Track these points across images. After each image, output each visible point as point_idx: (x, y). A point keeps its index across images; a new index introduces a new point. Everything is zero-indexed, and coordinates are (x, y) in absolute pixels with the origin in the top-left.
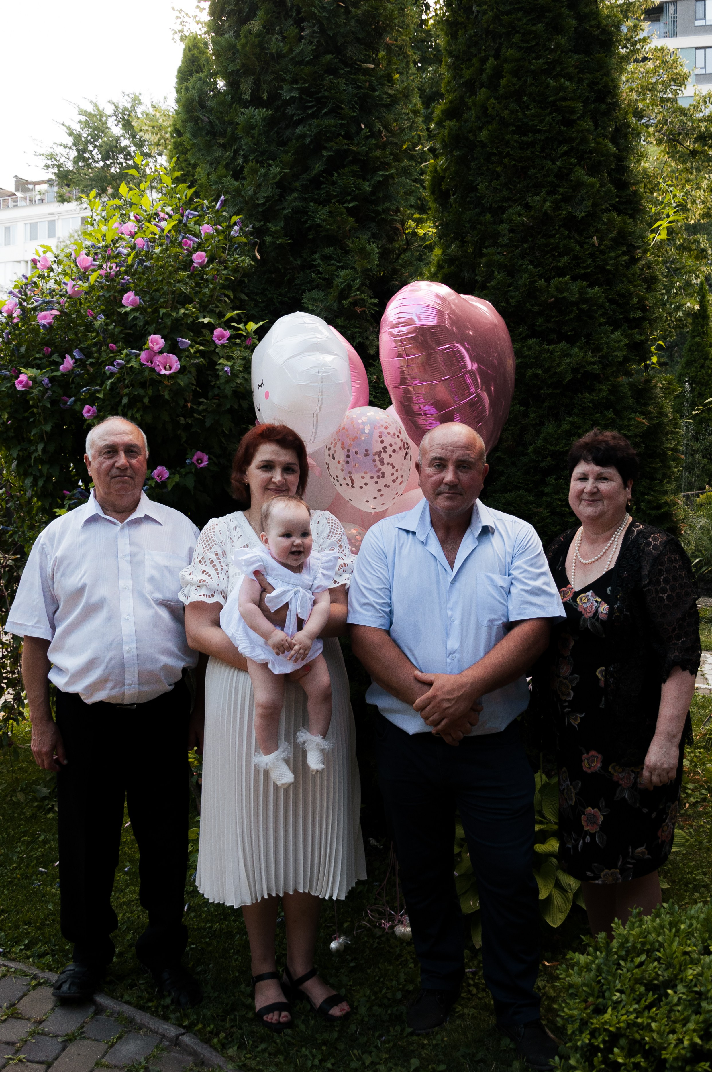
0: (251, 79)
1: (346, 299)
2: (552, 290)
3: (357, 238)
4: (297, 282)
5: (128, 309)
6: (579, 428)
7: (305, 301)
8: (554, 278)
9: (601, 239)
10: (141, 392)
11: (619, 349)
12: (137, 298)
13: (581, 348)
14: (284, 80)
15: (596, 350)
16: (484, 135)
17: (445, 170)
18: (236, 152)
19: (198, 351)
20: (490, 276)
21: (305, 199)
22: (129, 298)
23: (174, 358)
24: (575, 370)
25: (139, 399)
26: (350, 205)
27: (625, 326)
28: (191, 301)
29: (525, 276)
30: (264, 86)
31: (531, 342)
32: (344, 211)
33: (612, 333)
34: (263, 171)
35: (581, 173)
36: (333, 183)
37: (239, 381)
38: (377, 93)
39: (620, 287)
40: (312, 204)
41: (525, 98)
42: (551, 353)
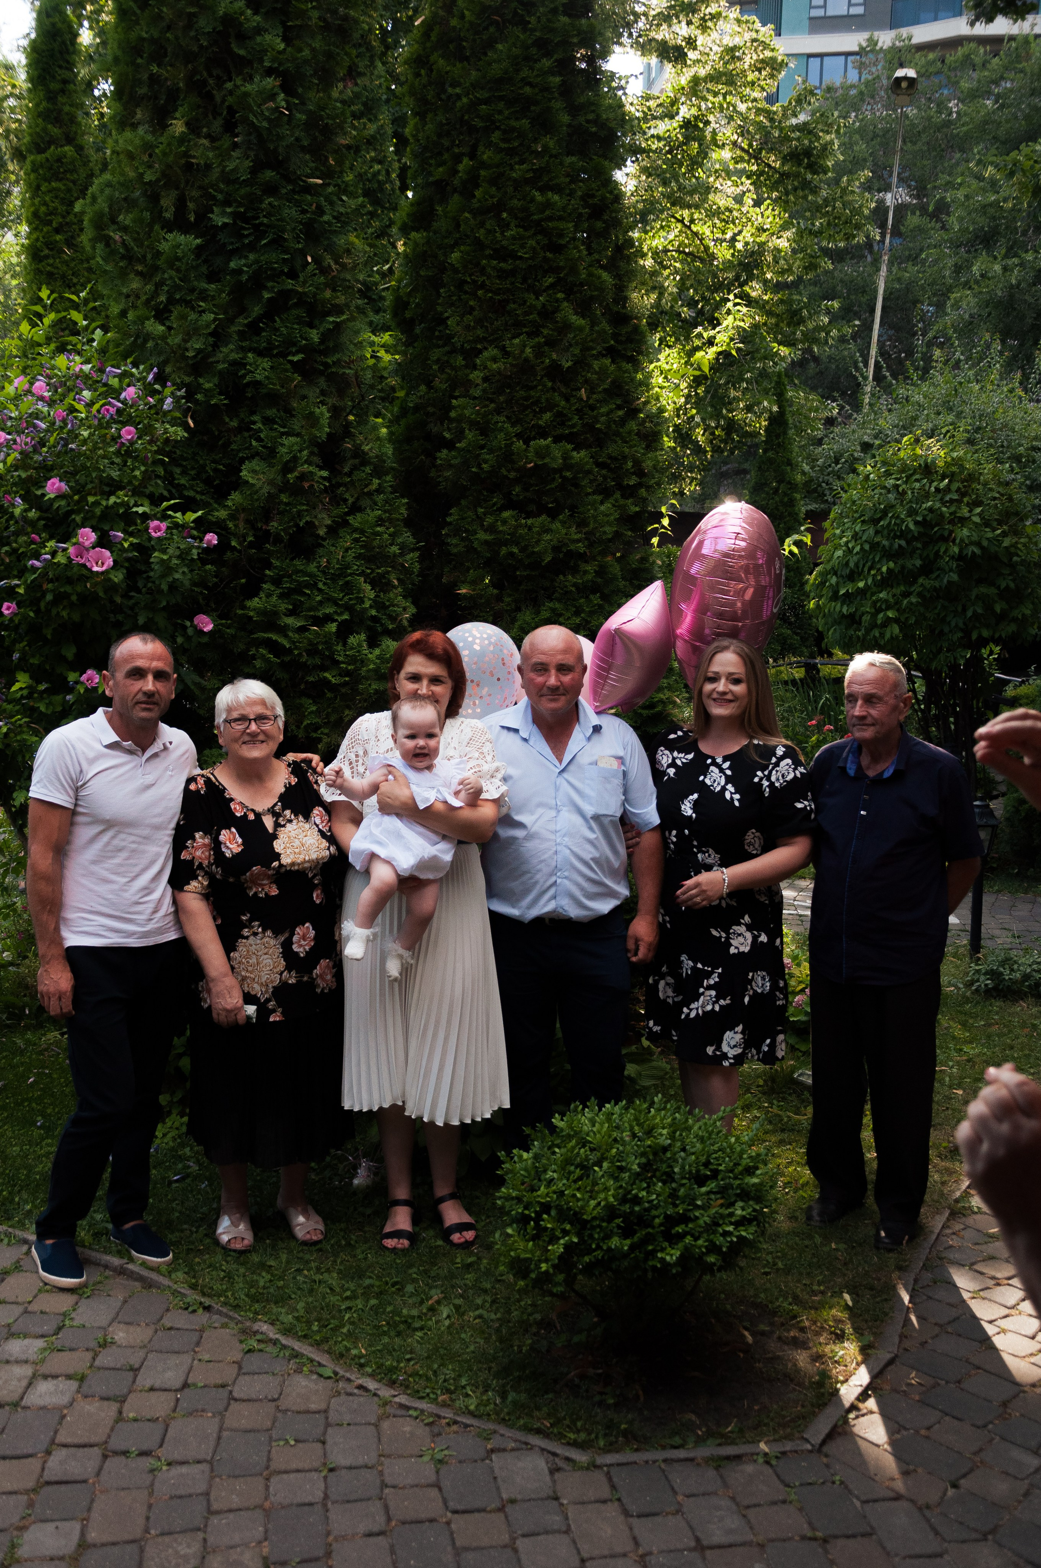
0: (174, 194)
1: (291, 471)
2: (530, 455)
3: (304, 397)
4: (234, 447)
5: (52, 496)
6: (561, 615)
7: (243, 473)
8: (534, 439)
9: (591, 391)
10: (68, 589)
11: (609, 524)
12: (63, 484)
13: (563, 523)
14: (213, 198)
15: (582, 524)
16: (455, 256)
17: (409, 294)
18: (159, 285)
19: (131, 544)
20: (460, 435)
21: (242, 349)
22: (54, 487)
23: (107, 553)
24: (556, 549)
25: (66, 596)
26: (296, 359)
27: (618, 495)
28: (122, 488)
29: (501, 436)
30: (191, 205)
31: (506, 514)
32: (289, 366)
33: (602, 503)
34: (193, 316)
35: (569, 314)
36: (277, 330)
37: (177, 576)
38: (326, 218)
39: (612, 449)
40: (250, 355)
41: (505, 215)
42: (530, 528)
